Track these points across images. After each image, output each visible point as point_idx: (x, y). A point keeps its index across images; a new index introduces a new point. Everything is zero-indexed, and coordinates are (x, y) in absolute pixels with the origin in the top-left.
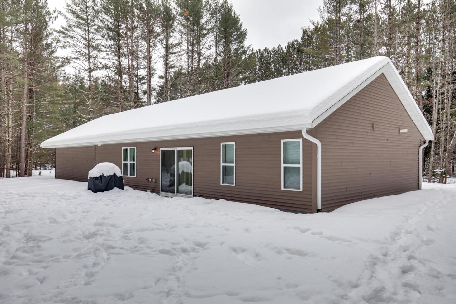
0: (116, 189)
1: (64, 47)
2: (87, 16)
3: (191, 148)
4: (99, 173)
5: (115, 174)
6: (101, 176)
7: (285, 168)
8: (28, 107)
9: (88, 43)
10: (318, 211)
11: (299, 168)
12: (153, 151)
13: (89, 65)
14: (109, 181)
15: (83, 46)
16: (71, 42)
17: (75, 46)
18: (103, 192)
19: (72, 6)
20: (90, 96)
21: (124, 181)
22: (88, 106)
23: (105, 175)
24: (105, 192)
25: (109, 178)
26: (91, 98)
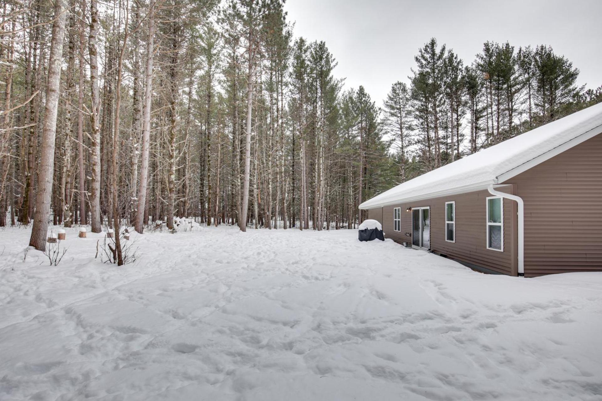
0: (377, 240)
1: (386, 133)
2: (400, 106)
3: (428, 208)
4: (364, 227)
5: (376, 228)
6: (366, 229)
7: (491, 227)
8: (363, 180)
9: (401, 126)
10: (519, 275)
11: (500, 227)
12: (408, 211)
13: (402, 143)
14: (371, 234)
15: (398, 129)
16: (389, 128)
17: (392, 130)
18: (367, 241)
19: (389, 101)
20: (403, 167)
21: (384, 234)
22: (401, 175)
23: (369, 229)
24: (368, 241)
25: (371, 231)
26: (404, 169)
